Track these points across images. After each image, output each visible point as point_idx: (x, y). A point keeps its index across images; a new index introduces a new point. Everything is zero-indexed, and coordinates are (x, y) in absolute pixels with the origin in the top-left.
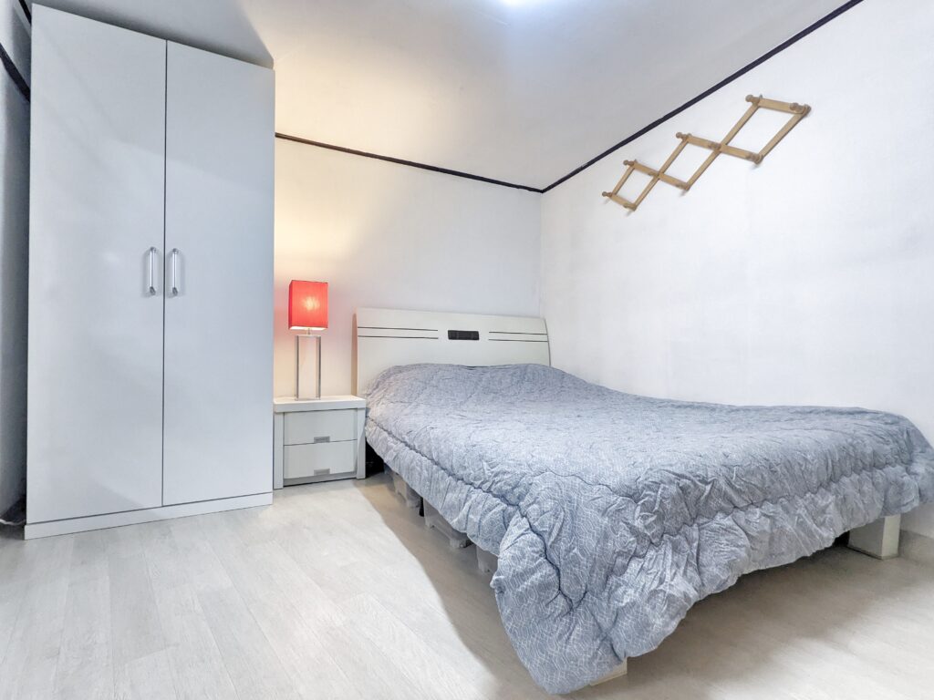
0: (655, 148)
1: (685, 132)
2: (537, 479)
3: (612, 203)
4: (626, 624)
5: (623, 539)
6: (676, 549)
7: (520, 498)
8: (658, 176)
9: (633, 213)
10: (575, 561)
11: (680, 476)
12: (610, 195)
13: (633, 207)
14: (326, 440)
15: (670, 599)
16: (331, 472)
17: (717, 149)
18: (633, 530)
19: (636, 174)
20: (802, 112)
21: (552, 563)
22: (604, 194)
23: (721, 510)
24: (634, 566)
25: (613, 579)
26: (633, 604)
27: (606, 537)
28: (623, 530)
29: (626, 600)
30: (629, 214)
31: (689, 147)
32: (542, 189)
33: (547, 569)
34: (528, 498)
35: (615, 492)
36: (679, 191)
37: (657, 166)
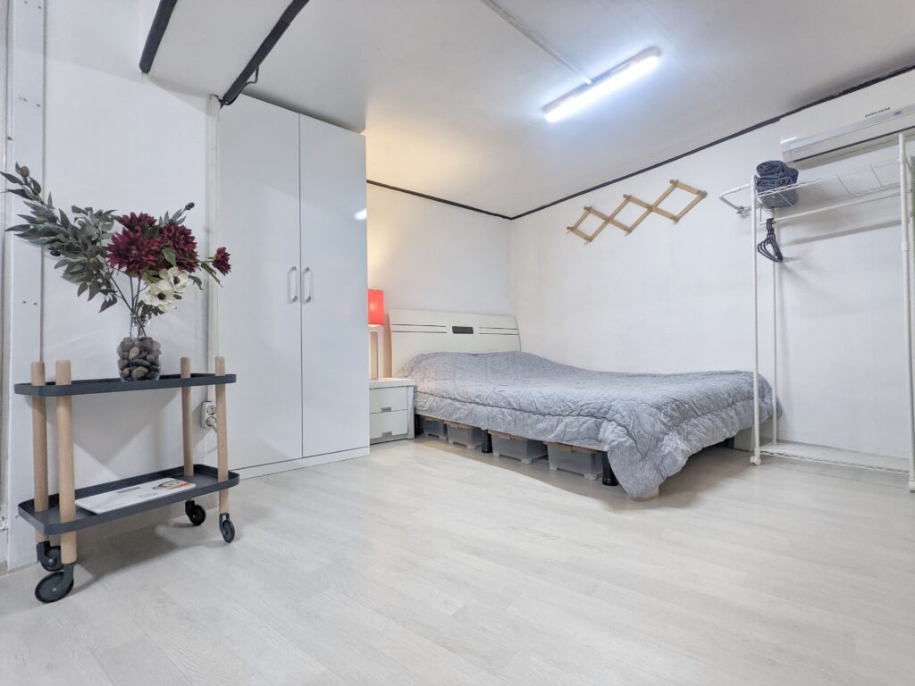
0: (607, 200)
1: (628, 194)
2: (613, 403)
3: (572, 235)
4: (668, 461)
5: (659, 427)
6: (679, 434)
7: (606, 413)
8: (608, 220)
9: (590, 244)
10: (643, 436)
11: (676, 400)
12: (571, 229)
13: (590, 239)
14: (389, 410)
15: (683, 451)
16: (393, 434)
17: (650, 209)
18: (664, 424)
19: (591, 217)
20: (702, 195)
21: (633, 438)
22: (568, 228)
23: (693, 416)
24: (666, 438)
25: (659, 444)
26: (670, 452)
27: (654, 426)
28: (659, 423)
29: (666, 452)
30: (586, 244)
31: (630, 204)
32: (511, 217)
33: (631, 441)
34: (611, 412)
35: (652, 407)
36: (624, 232)
37: (608, 213)
